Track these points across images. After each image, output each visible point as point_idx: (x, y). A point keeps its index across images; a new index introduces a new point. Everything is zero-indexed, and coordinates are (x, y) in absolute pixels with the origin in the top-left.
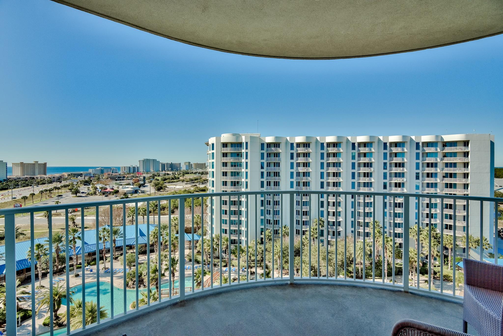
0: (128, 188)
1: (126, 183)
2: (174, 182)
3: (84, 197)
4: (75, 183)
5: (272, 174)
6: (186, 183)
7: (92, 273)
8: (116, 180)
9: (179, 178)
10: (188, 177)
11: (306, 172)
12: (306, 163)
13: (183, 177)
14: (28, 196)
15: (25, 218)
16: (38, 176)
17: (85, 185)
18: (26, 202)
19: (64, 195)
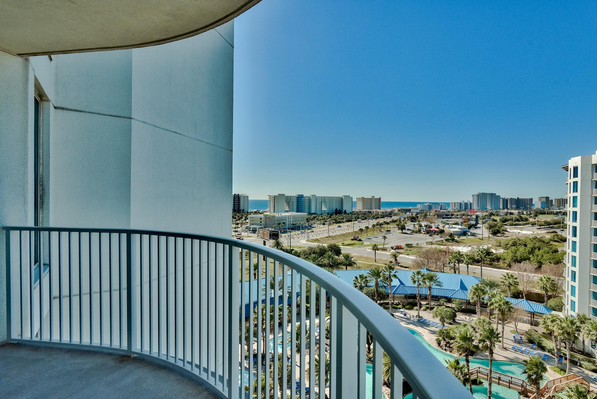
0: (455, 228)
1: (453, 222)
2: (520, 225)
3: (408, 234)
6: (539, 227)
7: (405, 317)
8: (444, 218)
9: (527, 220)
10: (542, 218)
13: (535, 219)
14: (364, 229)
15: (360, 248)
16: (374, 210)
17: (412, 221)
18: (363, 234)
19: (392, 230)
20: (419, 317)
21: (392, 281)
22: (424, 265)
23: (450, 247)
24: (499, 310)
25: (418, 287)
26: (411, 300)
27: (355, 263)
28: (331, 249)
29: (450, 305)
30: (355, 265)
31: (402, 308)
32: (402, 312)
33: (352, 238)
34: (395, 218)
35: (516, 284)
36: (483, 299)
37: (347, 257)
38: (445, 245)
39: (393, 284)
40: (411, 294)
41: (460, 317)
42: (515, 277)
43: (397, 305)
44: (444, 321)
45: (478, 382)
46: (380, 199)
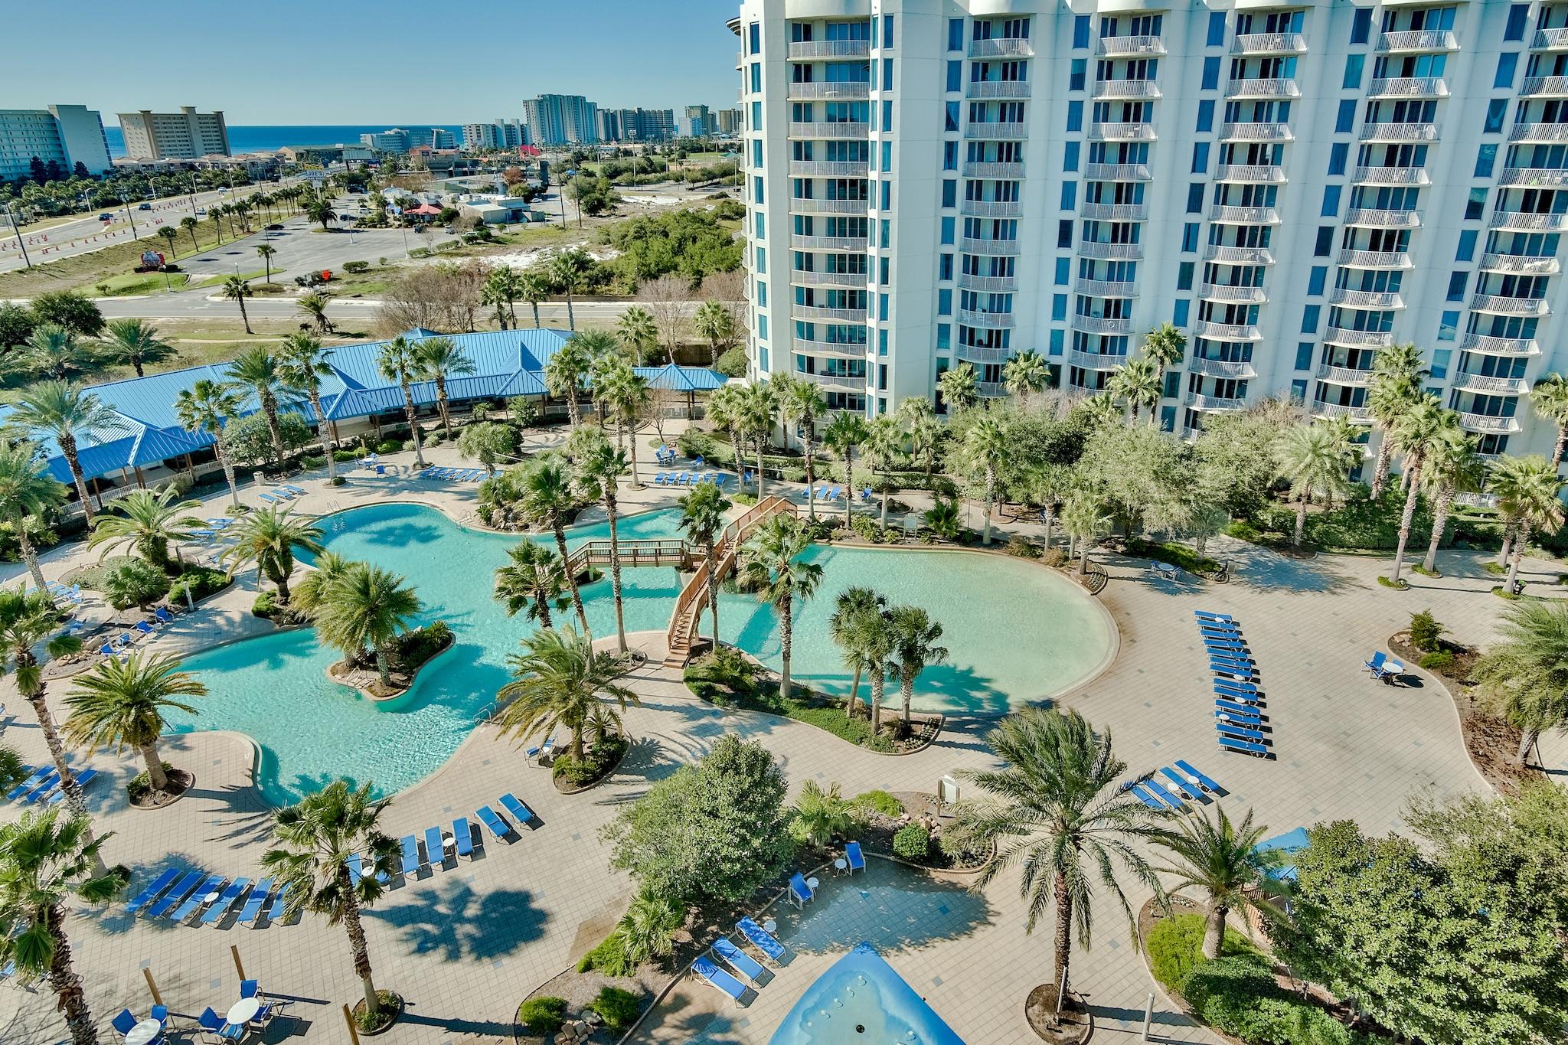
0: (488, 202)
1: (481, 186)
2: (649, 182)
3: (347, 231)
4: (317, 185)
5: (992, 153)
6: (691, 186)
7: (382, 476)
8: (451, 174)
9: (663, 168)
10: (699, 162)
11: (1134, 145)
12: (1138, 105)
13: (681, 164)
14: (178, 227)
15: (179, 297)
16: (206, 159)
17: (351, 191)
18: (179, 246)
19: (288, 223)
20: (423, 466)
21: (317, 381)
22: (413, 319)
23: (483, 259)
24: (621, 400)
25: (405, 386)
26: (392, 427)
27: (169, 349)
28: (51, 313)
29: (502, 415)
30: (174, 356)
31: (368, 454)
32: (368, 464)
33: (138, 263)
34: (288, 183)
35: (652, 331)
36: (581, 382)
37: (132, 332)
38: (468, 255)
39: (323, 392)
40: (387, 410)
41: (532, 439)
42: (648, 314)
43: (351, 449)
44: (493, 459)
45: (591, 577)
46: (219, 116)
